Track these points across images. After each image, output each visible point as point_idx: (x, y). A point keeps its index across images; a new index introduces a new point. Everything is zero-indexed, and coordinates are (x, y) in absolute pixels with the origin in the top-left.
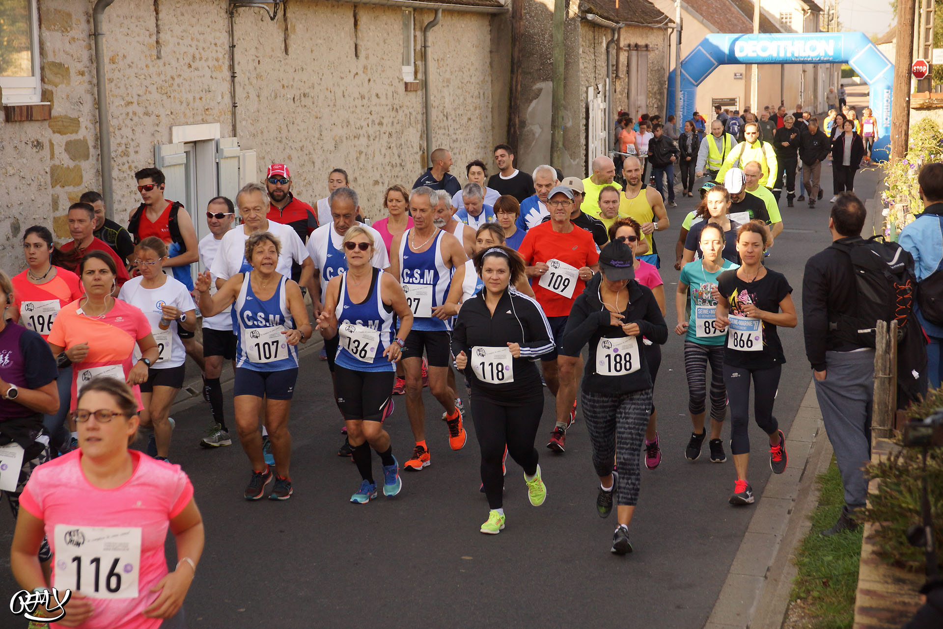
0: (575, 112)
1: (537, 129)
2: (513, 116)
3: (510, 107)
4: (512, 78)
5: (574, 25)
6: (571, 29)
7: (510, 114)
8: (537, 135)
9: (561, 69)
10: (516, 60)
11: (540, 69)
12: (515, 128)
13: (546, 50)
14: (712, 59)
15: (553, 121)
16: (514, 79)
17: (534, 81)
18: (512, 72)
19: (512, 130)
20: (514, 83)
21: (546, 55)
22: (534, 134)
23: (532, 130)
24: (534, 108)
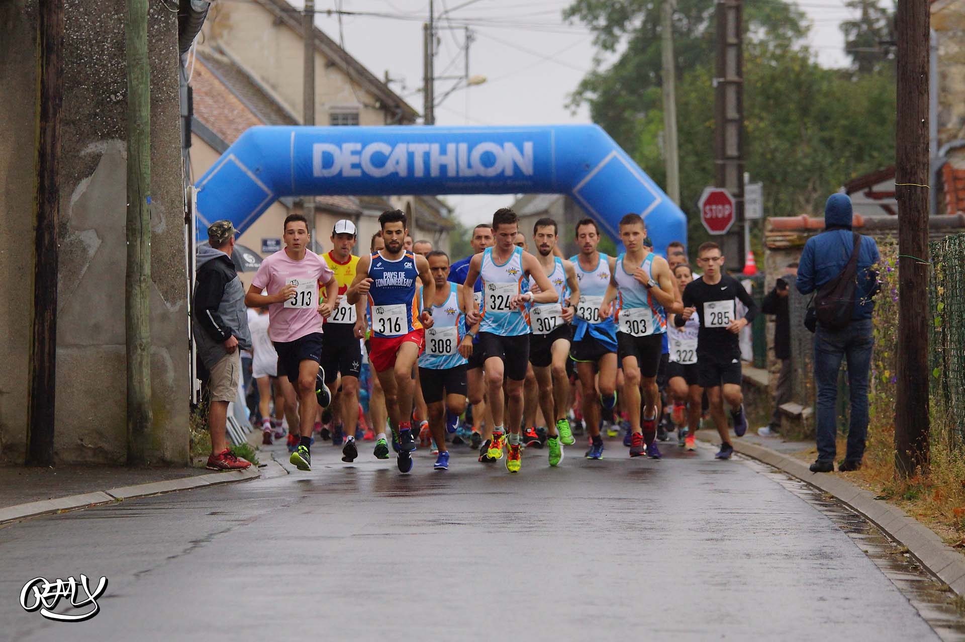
0: (173, 202)
1: (91, 240)
2: (47, 208)
3: (41, 189)
4: (43, 131)
5: (166, 22)
6: (158, 30)
7: (41, 206)
8: (92, 252)
9: (146, 112)
10: (51, 91)
11: (96, 114)
12: (51, 234)
13: (106, 73)
14: (260, 183)
15: (130, 220)
16: (49, 132)
17: (83, 139)
18: (44, 116)
19: (47, 237)
20: (49, 140)
21: (108, 84)
22: (84, 250)
23: (81, 242)
24: (84, 194)
